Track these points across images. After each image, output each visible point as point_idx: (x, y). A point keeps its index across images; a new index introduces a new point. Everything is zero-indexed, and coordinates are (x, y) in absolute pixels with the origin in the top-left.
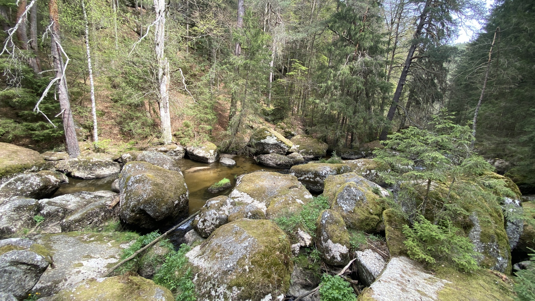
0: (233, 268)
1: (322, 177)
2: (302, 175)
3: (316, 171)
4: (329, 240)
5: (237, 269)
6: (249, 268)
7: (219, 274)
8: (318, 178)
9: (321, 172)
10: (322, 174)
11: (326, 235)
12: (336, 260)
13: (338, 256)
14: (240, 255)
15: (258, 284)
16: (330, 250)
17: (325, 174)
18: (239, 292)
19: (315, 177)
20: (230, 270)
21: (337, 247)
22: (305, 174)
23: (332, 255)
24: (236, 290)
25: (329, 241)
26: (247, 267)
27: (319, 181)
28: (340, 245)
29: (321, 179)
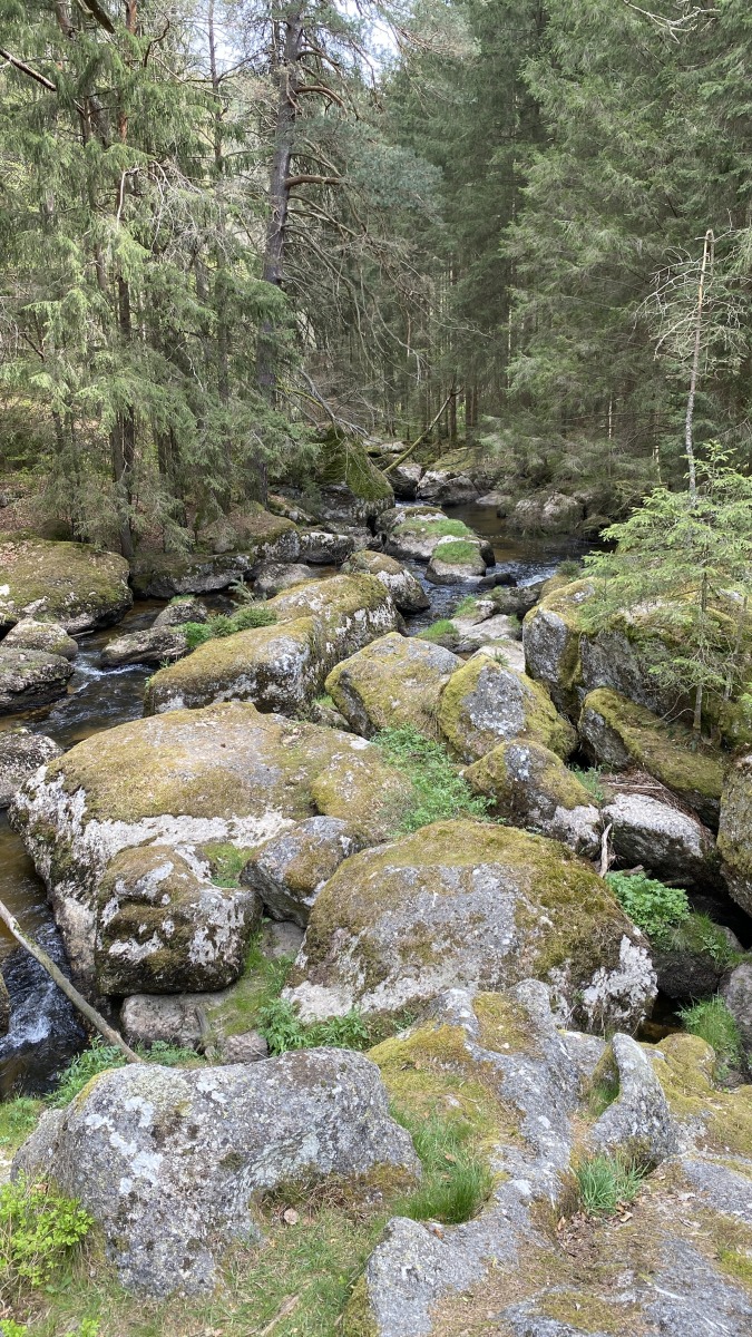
0: (518, 939)
1: (285, 678)
2: (212, 694)
3: (261, 666)
4: (558, 808)
5: (527, 936)
6: (550, 917)
7: (500, 969)
8: (272, 688)
9: (277, 664)
10: (281, 668)
11: (547, 801)
12: (590, 845)
13: (592, 833)
14: (509, 909)
15: (595, 931)
16: (570, 829)
17: (290, 666)
18: (564, 973)
19: (262, 686)
20: (516, 948)
21: (578, 815)
22: (223, 688)
23: (577, 839)
24: (559, 973)
25: (560, 810)
26: (544, 919)
27: (277, 696)
28: (582, 809)
29: (280, 685)
